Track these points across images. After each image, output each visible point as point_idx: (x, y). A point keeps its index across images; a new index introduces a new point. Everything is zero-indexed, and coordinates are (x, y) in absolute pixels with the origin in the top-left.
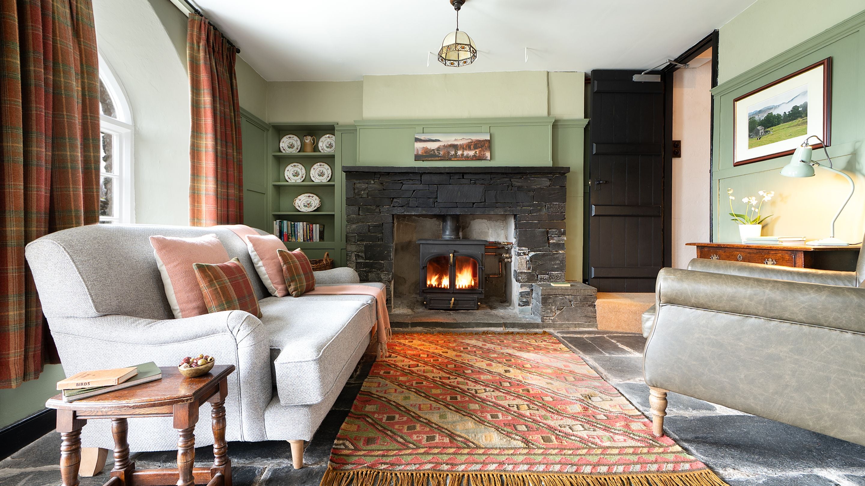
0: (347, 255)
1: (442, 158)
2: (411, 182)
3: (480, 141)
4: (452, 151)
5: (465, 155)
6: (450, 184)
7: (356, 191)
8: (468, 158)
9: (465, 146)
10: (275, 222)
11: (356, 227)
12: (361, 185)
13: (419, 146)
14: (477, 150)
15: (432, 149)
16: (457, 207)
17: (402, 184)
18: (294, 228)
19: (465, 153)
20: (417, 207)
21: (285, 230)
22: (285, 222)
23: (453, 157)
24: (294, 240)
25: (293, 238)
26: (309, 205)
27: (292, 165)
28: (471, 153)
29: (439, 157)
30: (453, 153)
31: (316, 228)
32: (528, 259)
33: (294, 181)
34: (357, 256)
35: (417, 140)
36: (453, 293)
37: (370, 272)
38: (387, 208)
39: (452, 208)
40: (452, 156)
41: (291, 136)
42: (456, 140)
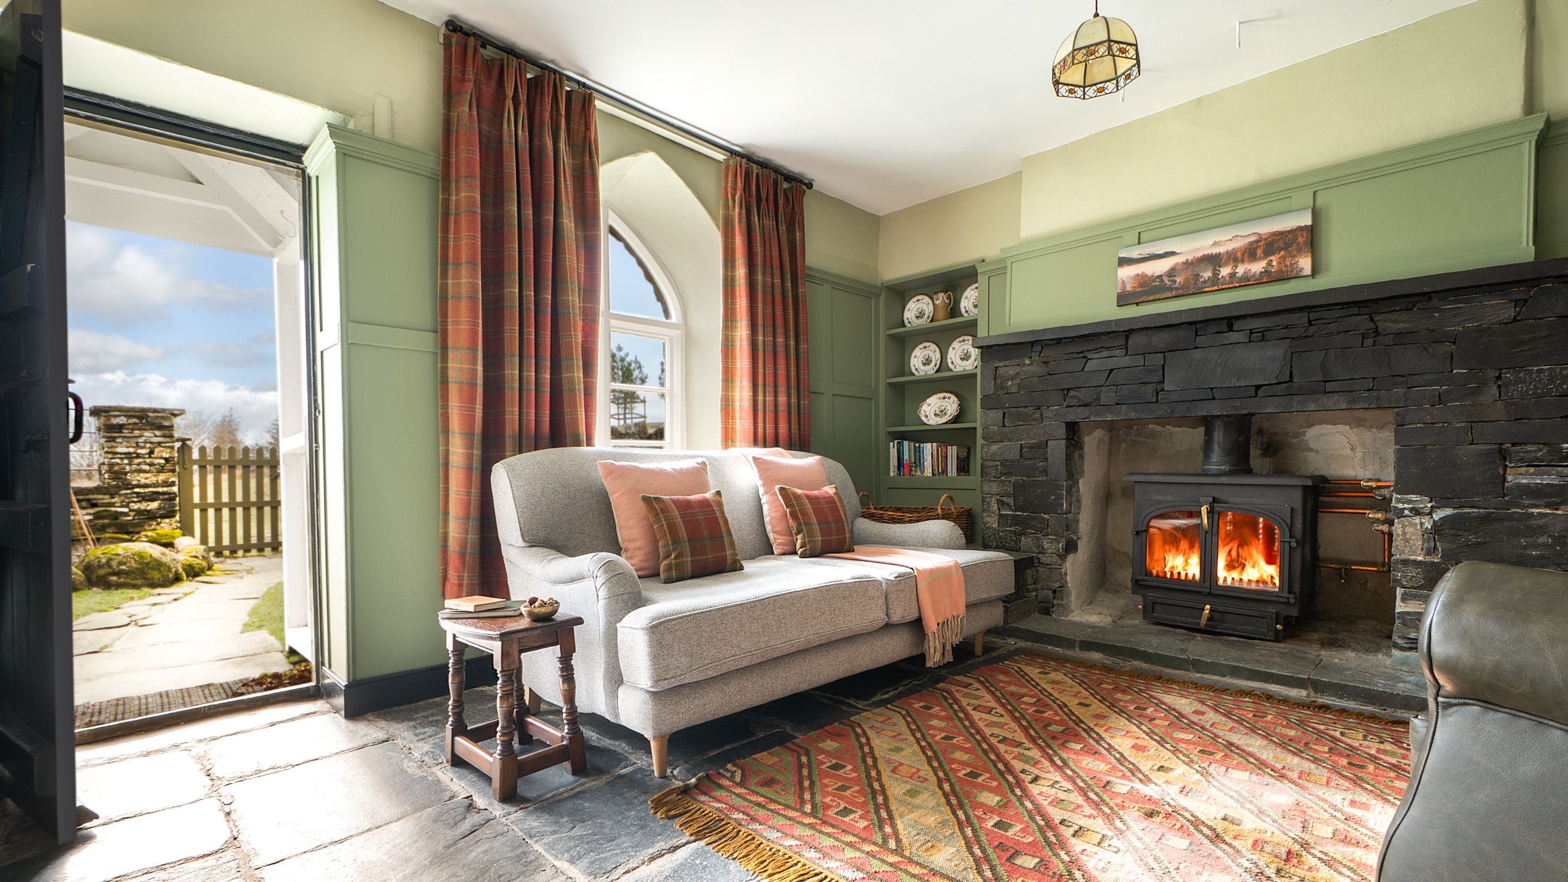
0: (983, 501)
1: (1180, 292)
2: (1105, 353)
3: (1281, 233)
4: (1204, 272)
5: (1239, 275)
6: (1196, 348)
7: (998, 382)
8: (1247, 282)
9: (1239, 254)
10: (891, 444)
11: (998, 449)
12: (1008, 369)
13: (1127, 273)
14: (1271, 258)
15: (1157, 274)
16: (1214, 398)
17: (1085, 360)
18: (918, 453)
19: (1241, 270)
20: (1117, 404)
21: (906, 457)
22: (906, 443)
23: (1209, 284)
24: (919, 473)
25: (918, 470)
26: (943, 412)
27: (921, 346)
28: (1257, 267)
29: (1171, 289)
30: (1207, 274)
31: (952, 451)
32: (1428, 525)
33: (924, 373)
34: (1001, 503)
35: (1123, 262)
36: (1210, 594)
37: (1024, 534)
38: (1056, 410)
39: (1200, 403)
40: (1205, 282)
41: (920, 297)
42: (1215, 244)
